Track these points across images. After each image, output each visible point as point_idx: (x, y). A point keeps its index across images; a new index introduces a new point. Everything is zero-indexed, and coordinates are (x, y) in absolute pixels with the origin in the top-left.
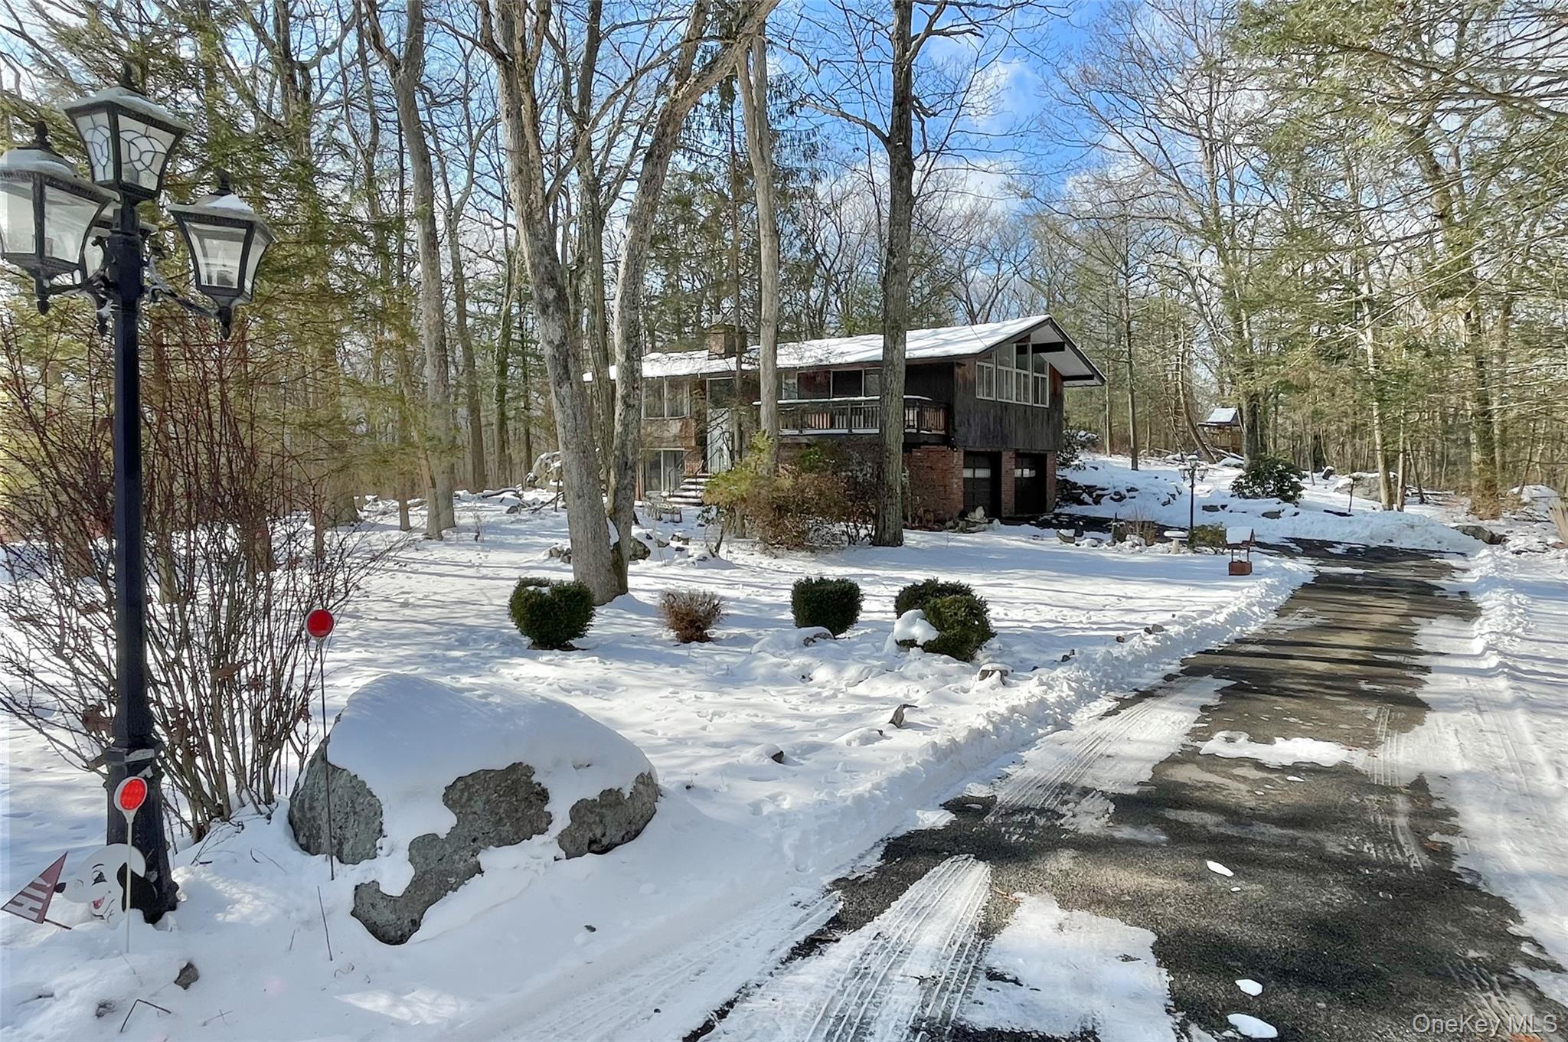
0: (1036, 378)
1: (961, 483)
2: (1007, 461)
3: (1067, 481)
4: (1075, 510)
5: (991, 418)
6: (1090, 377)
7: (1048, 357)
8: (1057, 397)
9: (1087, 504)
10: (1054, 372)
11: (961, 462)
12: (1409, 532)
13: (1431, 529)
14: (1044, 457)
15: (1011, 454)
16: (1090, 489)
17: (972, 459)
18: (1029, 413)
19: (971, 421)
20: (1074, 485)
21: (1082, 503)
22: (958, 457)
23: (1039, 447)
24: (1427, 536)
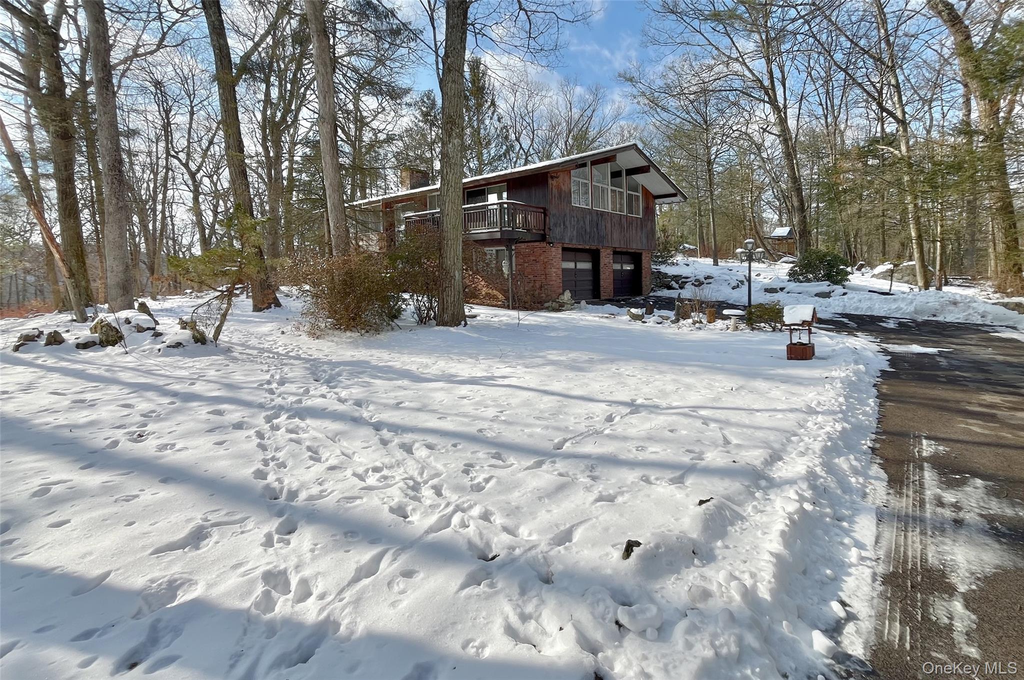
0: (630, 196)
1: (560, 272)
2: (606, 258)
3: (660, 272)
4: (665, 293)
5: (587, 222)
6: (674, 195)
7: (639, 178)
8: (649, 211)
9: (674, 289)
10: (646, 192)
11: (560, 256)
12: (952, 308)
13: (974, 305)
14: (641, 254)
15: (610, 251)
16: (676, 278)
17: (569, 252)
18: (624, 220)
19: (567, 223)
20: (666, 275)
21: (670, 288)
22: (556, 252)
23: (634, 247)
24: (971, 311)
